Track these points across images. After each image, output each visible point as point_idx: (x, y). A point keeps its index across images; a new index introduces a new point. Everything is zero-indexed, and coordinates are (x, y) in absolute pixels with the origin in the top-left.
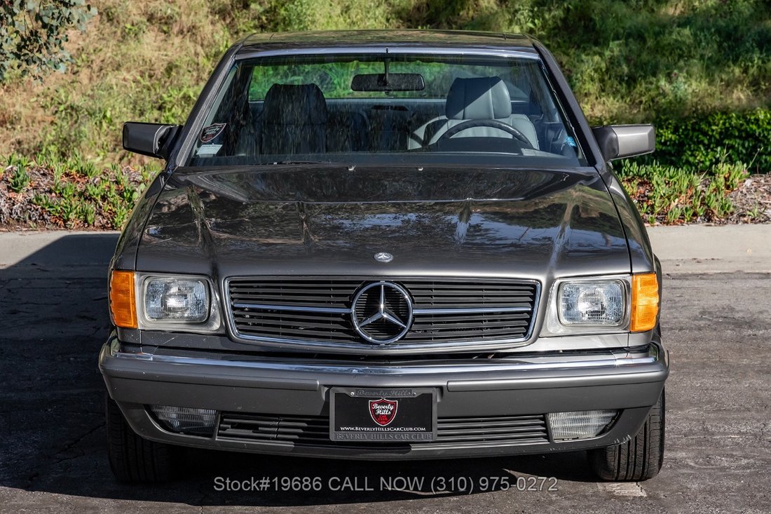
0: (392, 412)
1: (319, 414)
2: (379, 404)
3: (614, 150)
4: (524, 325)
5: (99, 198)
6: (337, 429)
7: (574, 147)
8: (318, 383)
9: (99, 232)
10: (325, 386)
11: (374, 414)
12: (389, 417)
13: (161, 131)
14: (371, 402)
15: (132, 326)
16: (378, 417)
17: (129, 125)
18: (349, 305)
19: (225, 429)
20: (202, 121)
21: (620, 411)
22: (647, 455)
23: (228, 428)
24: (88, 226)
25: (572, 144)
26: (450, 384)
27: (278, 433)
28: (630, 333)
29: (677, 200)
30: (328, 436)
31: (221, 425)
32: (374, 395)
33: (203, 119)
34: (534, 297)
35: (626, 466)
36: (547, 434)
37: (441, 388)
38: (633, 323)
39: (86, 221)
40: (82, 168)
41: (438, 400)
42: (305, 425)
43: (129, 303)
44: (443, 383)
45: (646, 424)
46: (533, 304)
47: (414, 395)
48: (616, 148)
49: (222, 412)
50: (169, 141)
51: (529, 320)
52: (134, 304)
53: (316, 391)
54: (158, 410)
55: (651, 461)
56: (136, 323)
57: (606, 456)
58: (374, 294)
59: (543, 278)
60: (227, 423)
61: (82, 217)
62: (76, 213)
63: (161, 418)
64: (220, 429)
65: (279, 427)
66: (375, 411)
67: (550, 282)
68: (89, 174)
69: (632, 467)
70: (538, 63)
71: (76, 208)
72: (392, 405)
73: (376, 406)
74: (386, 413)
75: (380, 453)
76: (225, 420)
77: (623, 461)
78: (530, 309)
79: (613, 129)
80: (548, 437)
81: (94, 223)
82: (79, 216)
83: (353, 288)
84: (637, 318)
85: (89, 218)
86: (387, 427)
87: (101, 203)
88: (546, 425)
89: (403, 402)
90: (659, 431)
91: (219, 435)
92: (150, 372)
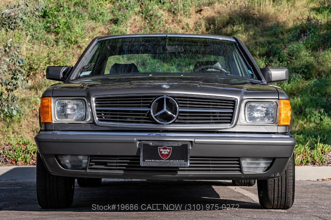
0: (169, 152)
1: (135, 155)
2: (163, 149)
3: (270, 78)
4: (230, 119)
5: (32, 153)
6: (144, 161)
7: (251, 74)
8: (135, 139)
9: (32, 166)
10: (138, 141)
11: (161, 153)
12: (167, 155)
13: (64, 69)
14: (159, 148)
15: (50, 121)
16: (162, 155)
17: (49, 68)
18: (149, 107)
19: (92, 165)
20: (82, 64)
21: (274, 159)
22: (287, 193)
23: (93, 165)
24: (27, 164)
25: (251, 73)
26: (196, 140)
27: (116, 166)
28: (278, 126)
29: (299, 156)
30: (139, 163)
31: (90, 163)
32: (161, 144)
33: (83, 63)
34: (234, 106)
35: (277, 198)
36: (240, 169)
37: (191, 142)
38: (280, 121)
39: (26, 162)
40: (25, 142)
41: (190, 148)
42: (129, 161)
43: (49, 111)
44: (193, 140)
45: (286, 171)
46: (234, 109)
47: (179, 145)
48: (271, 78)
49: (91, 156)
50: (67, 73)
51: (232, 117)
52: (51, 111)
53: (134, 143)
54: (61, 159)
55: (289, 196)
56: (52, 120)
57: (268, 193)
58: (161, 102)
59: (238, 98)
60: (93, 162)
61: (24, 160)
62: (21, 159)
63: (62, 163)
64: (90, 165)
65: (117, 163)
66: (161, 152)
67: (242, 101)
68: (28, 144)
69: (280, 199)
70: (235, 43)
71: (21, 156)
72: (169, 149)
73: (162, 150)
74: (166, 153)
75: (163, 175)
76: (92, 160)
77: (276, 196)
78: (232, 111)
79: (269, 69)
80: (241, 171)
81: (29, 163)
82: (23, 159)
83: (151, 100)
84: (281, 119)
85: (27, 160)
86: (166, 160)
87: (33, 155)
88: (240, 164)
89: (174, 148)
90: (292, 180)
91: (89, 169)
92: (58, 138)
